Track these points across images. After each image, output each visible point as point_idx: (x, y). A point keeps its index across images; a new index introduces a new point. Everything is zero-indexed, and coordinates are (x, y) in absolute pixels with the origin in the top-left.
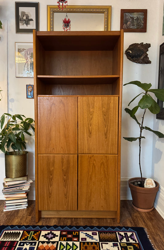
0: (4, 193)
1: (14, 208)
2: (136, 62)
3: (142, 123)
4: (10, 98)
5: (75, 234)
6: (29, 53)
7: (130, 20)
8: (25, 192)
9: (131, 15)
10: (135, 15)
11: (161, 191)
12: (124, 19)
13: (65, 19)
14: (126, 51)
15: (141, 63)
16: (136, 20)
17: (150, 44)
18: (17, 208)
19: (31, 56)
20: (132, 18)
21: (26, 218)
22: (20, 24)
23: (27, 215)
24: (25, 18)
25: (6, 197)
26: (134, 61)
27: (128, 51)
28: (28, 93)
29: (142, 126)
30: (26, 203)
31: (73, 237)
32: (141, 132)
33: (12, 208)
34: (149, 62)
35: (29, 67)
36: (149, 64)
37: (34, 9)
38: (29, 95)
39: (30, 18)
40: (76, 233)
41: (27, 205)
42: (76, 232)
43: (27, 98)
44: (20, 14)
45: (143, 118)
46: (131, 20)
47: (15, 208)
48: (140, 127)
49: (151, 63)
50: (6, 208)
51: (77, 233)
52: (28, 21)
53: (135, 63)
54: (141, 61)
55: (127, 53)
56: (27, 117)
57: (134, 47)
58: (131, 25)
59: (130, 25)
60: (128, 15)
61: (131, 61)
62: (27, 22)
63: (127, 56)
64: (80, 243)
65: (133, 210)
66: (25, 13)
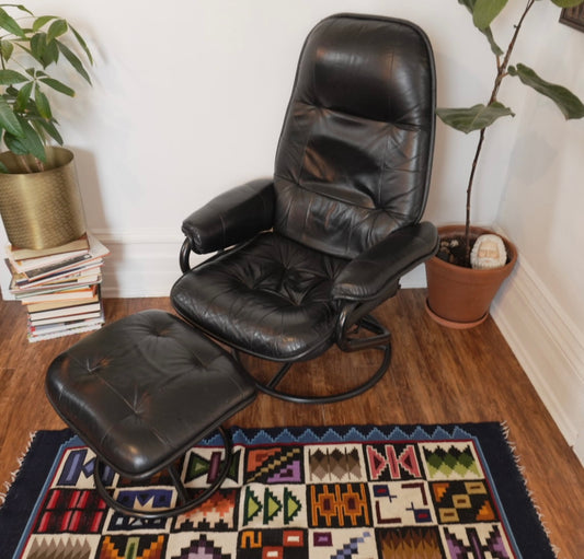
1: (61, 331)
3: (511, 47)
8: (87, 288)
11: (519, 272)
18: (70, 329)
29: (506, 60)
32: (498, 83)
33: (54, 333)
41: (102, 321)
45: (518, 28)
47: (65, 331)
48: (498, 63)
50: (35, 333)
56: (39, 14)
65: (426, 324)
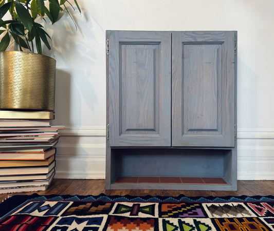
1: (12, 188)
18: (20, 187)
41: (47, 184)
47: (16, 188)
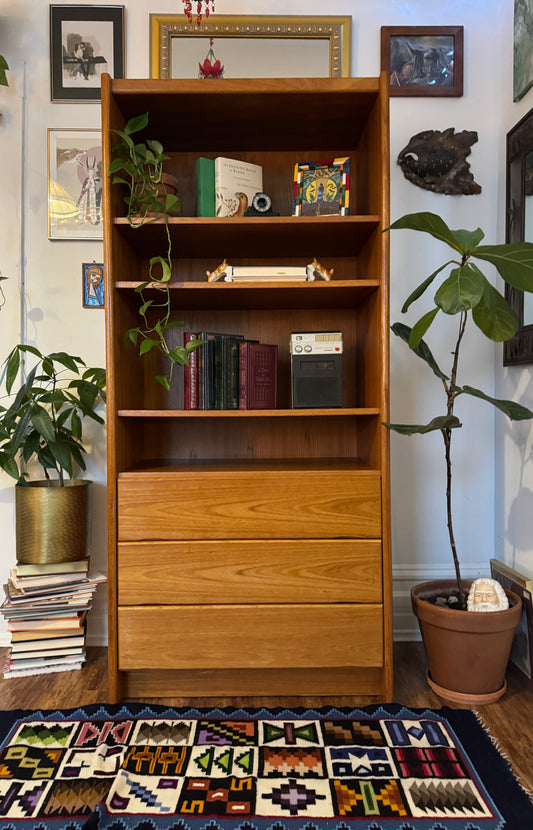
0: (6, 615)
1: (39, 668)
2: (434, 191)
3: (454, 371)
4: (28, 309)
5: (194, 803)
6: (91, 163)
7: (411, 59)
8: (76, 615)
9: (412, 42)
10: (426, 45)
12: (392, 57)
13: (207, 61)
14: (402, 156)
15: (451, 192)
16: (427, 58)
17: (476, 133)
18: (49, 666)
19: (98, 173)
20: (419, 54)
21: (81, 697)
22: (65, 73)
23: (83, 688)
24: (79, 54)
25: (13, 629)
26: (426, 186)
27: (407, 155)
28: (89, 289)
29: (453, 383)
30: (80, 651)
31: (206, 791)
33: (32, 669)
34: (475, 190)
35: (91, 206)
36: (474, 196)
37: (108, 27)
38: (92, 298)
39: (95, 55)
40: (193, 806)
41: (83, 659)
42: (192, 811)
43: (85, 305)
44: (64, 43)
45: (456, 354)
46: (413, 60)
47: (44, 667)
48: (446, 386)
49: (479, 192)
50: (12, 667)
51: (188, 807)
52: (89, 63)
53: (430, 193)
54: (451, 185)
55: (404, 162)
57: (424, 141)
58: (415, 74)
59: (411, 74)
60: (405, 45)
61: (417, 185)
62: (86, 66)
63: (405, 171)
64: (183, 774)
66: (81, 38)
